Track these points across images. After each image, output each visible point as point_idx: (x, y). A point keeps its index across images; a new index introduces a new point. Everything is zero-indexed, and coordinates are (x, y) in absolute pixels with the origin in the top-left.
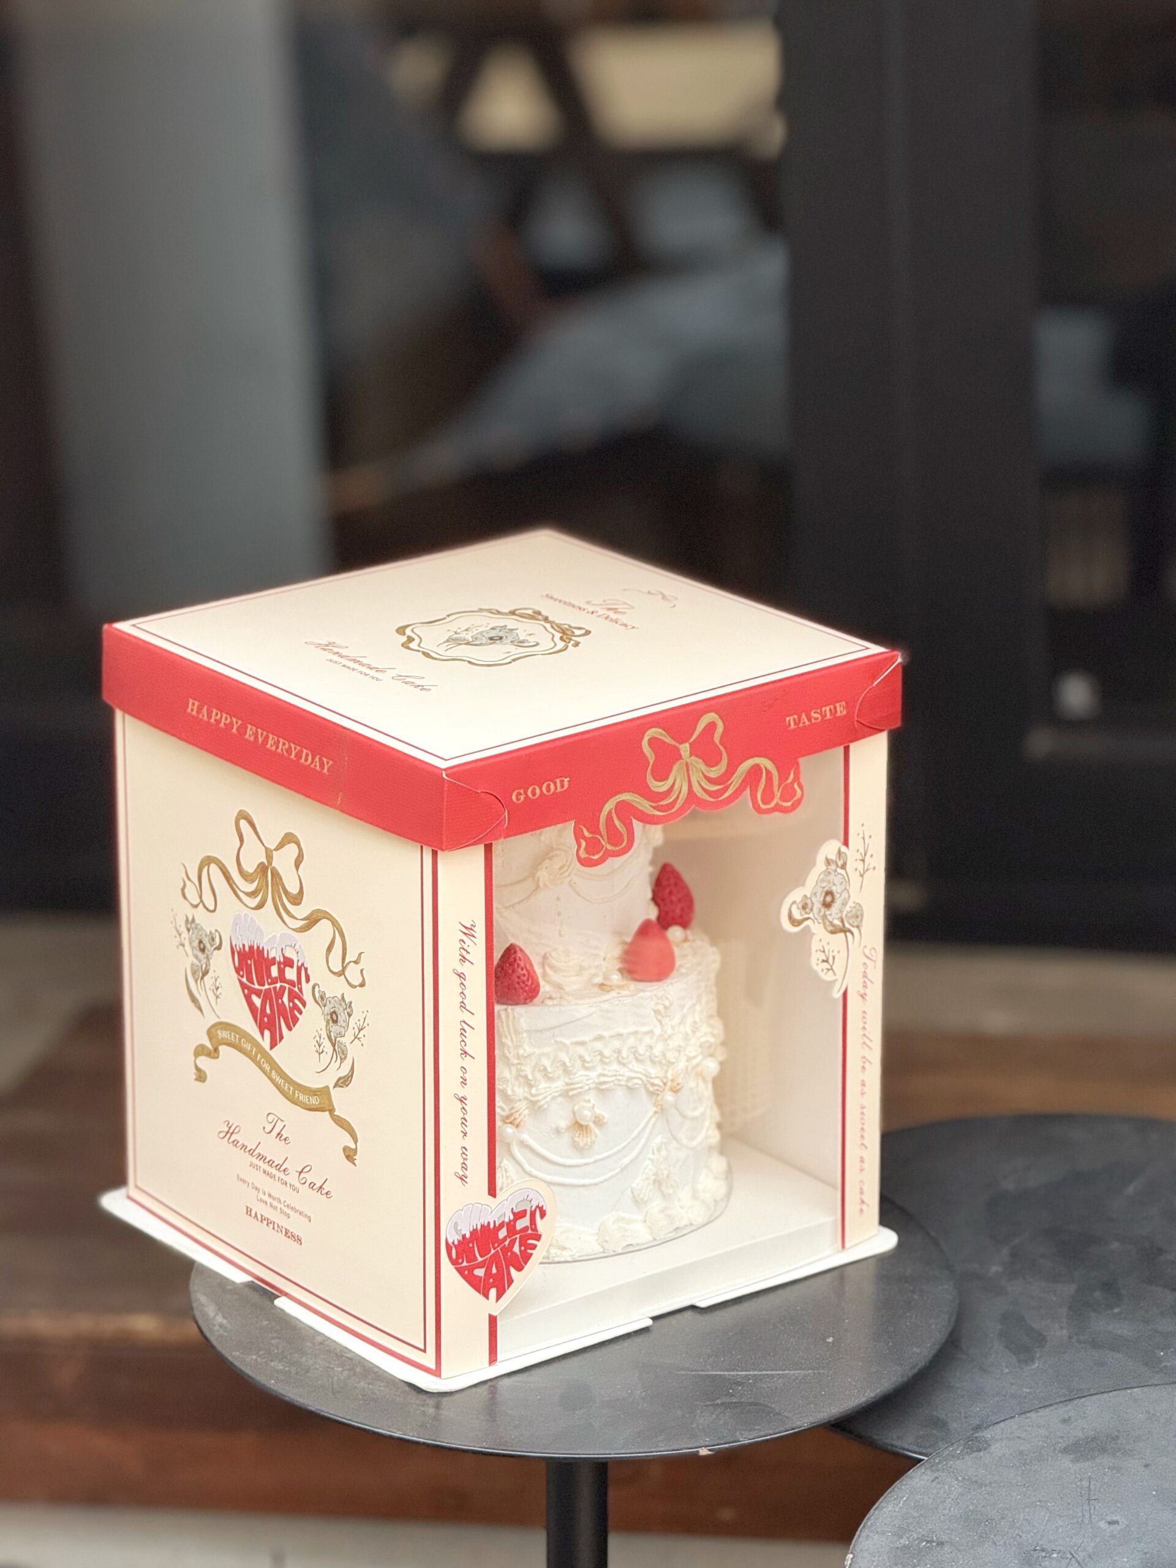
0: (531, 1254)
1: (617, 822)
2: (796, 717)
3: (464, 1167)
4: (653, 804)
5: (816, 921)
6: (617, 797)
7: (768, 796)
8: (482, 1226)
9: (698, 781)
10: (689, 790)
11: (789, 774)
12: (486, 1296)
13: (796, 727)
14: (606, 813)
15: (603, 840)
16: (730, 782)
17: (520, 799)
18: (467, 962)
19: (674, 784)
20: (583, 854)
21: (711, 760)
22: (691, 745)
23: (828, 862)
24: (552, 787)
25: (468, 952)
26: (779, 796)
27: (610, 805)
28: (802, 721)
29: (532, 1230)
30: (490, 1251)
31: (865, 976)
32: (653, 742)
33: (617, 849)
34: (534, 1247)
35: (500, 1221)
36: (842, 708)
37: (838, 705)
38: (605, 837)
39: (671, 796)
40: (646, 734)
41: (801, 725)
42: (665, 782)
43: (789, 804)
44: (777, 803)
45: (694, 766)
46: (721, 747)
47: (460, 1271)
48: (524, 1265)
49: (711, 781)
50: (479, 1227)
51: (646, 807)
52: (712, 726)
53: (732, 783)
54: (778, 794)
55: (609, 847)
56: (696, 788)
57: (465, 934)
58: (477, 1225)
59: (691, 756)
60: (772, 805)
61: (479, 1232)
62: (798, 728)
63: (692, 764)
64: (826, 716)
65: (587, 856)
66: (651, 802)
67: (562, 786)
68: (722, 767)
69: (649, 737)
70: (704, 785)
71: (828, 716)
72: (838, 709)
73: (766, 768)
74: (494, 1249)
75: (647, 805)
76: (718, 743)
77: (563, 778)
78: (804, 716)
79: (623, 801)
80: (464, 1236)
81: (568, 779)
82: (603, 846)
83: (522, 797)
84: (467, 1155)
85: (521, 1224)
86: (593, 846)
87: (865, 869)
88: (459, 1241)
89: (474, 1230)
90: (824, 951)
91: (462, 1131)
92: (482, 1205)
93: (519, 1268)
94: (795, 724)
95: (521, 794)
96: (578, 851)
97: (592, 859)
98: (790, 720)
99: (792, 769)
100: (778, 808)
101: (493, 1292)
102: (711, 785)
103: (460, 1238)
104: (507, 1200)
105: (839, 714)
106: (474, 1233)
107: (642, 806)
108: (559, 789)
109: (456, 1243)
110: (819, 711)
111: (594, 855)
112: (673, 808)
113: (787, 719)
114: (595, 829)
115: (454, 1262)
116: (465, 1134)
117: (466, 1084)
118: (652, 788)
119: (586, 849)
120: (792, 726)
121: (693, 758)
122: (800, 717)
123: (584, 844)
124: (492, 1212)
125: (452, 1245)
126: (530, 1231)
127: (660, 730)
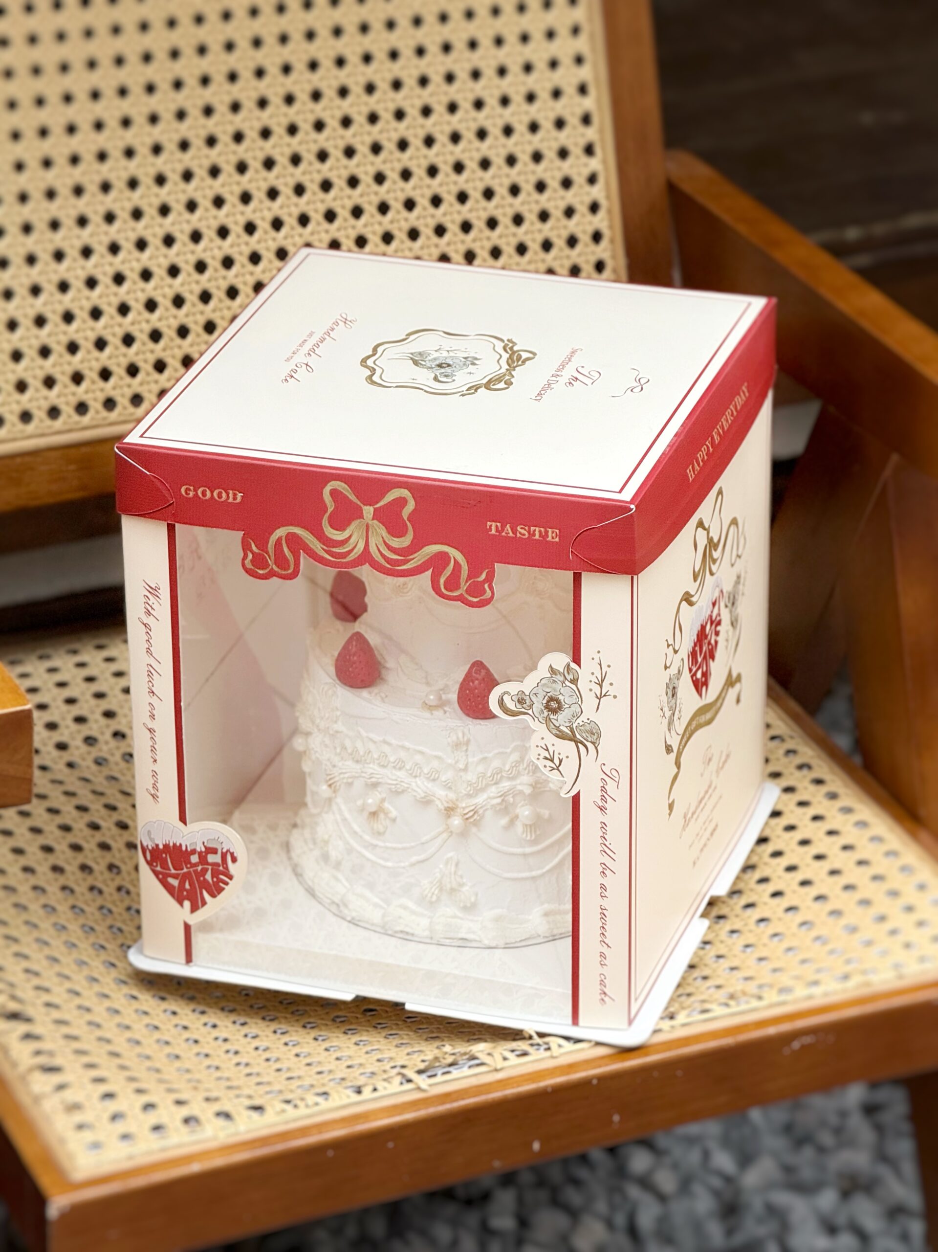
0: (223, 889)
1: (286, 550)
2: (499, 525)
3: (155, 786)
4: (325, 548)
5: (536, 719)
6: (291, 527)
7: (453, 583)
8: (175, 845)
9: (376, 544)
10: (365, 548)
11: (481, 573)
12: (181, 904)
13: (497, 534)
14: (277, 537)
15: (270, 560)
16: (411, 557)
17: (189, 494)
18: (152, 616)
19: (350, 537)
20: (248, 562)
21: (396, 530)
22: (375, 510)
23: (553, 671)
24: (224, 495)
25: (152, 608)
26: (465, 588)
27: (281, 532)
28: (505, 531)
29: (223, 867)
30: (182, 869)
31: (603, 789)
32: (334, 493)
33: (283, 572)
34: (227, 884)
35: (193, 848)
36: (554, 535)
37: (550, 531)
38: (273, 558)
39: (345, 546)
40: (329, 485)
41: (504, 534)
42: (341, 532)
43: (475, 600)
44: (462, 594)
45: (376, 530)
46: (408, 524)
47: (156, 874)
48: (216, 893)
49: (389, 548)
50: (171, 844)
51: (317, 548)
52: (402, 502)
53: (413, 559)
54: (464, 587)
55: (275, 568)
56: (373, 549)
57: (150, 592)
58: (169, 841)
59: (373, 519)
60: (455, 594)
61: (172, 848)
62: (500, 536)
63: (373, 526)
64: (534, 535)
65: (252, 567)
66: (324, 544)
67: (235, 498)
68: (405, 542)
69: (332, 488)
70: (381, 549)
71: (537, 537)
72: (550, 534)
73: (454, 558)
74: (187, 868)
75: (318, 546)
76: (405, 518)
77: (238, 493)
78: (508, 526)
79: (295, 533)
80: (157, 845)
81: (242, 494)
82: (270, 565)
83: (191, 494)
84: (157, 779)
85: (211, 858)
86: (259, 560)
87: (603, 695)
88: (153, 848)
89: (166, 844)
90: (547, 750)
91: (152, 757)
92: (174, 827)
93: (213, 896)
94: (497, 530)
95: (190, 490)
96: (244, 559)
97: (257, 572)
98: (493, 527)
99: (485, 569)
100: (460, 599)
101: (187, 904)
102: (389, 552)
103: (154, 846)
104: (198, 832)
105: (550, 539)
106: (166, 846)
107: (314, 545)
108: (231, 500)
109: (150, 848)
110: (527, 528)
111: (259, 569)
112: (345, 558)
113: (489, 523)
114: (263, 546)
115: (149, 863)
116: (155, 761)
117: (154, 719)
118: (326, 533)
119: (252, 561)
120: (493, 532)
121: (375, 522)
122: (503, 527)
123: (250, 556)
124: (183, 837)
125: (146, 847)
126: (221, 868)
127: (346, 486)
